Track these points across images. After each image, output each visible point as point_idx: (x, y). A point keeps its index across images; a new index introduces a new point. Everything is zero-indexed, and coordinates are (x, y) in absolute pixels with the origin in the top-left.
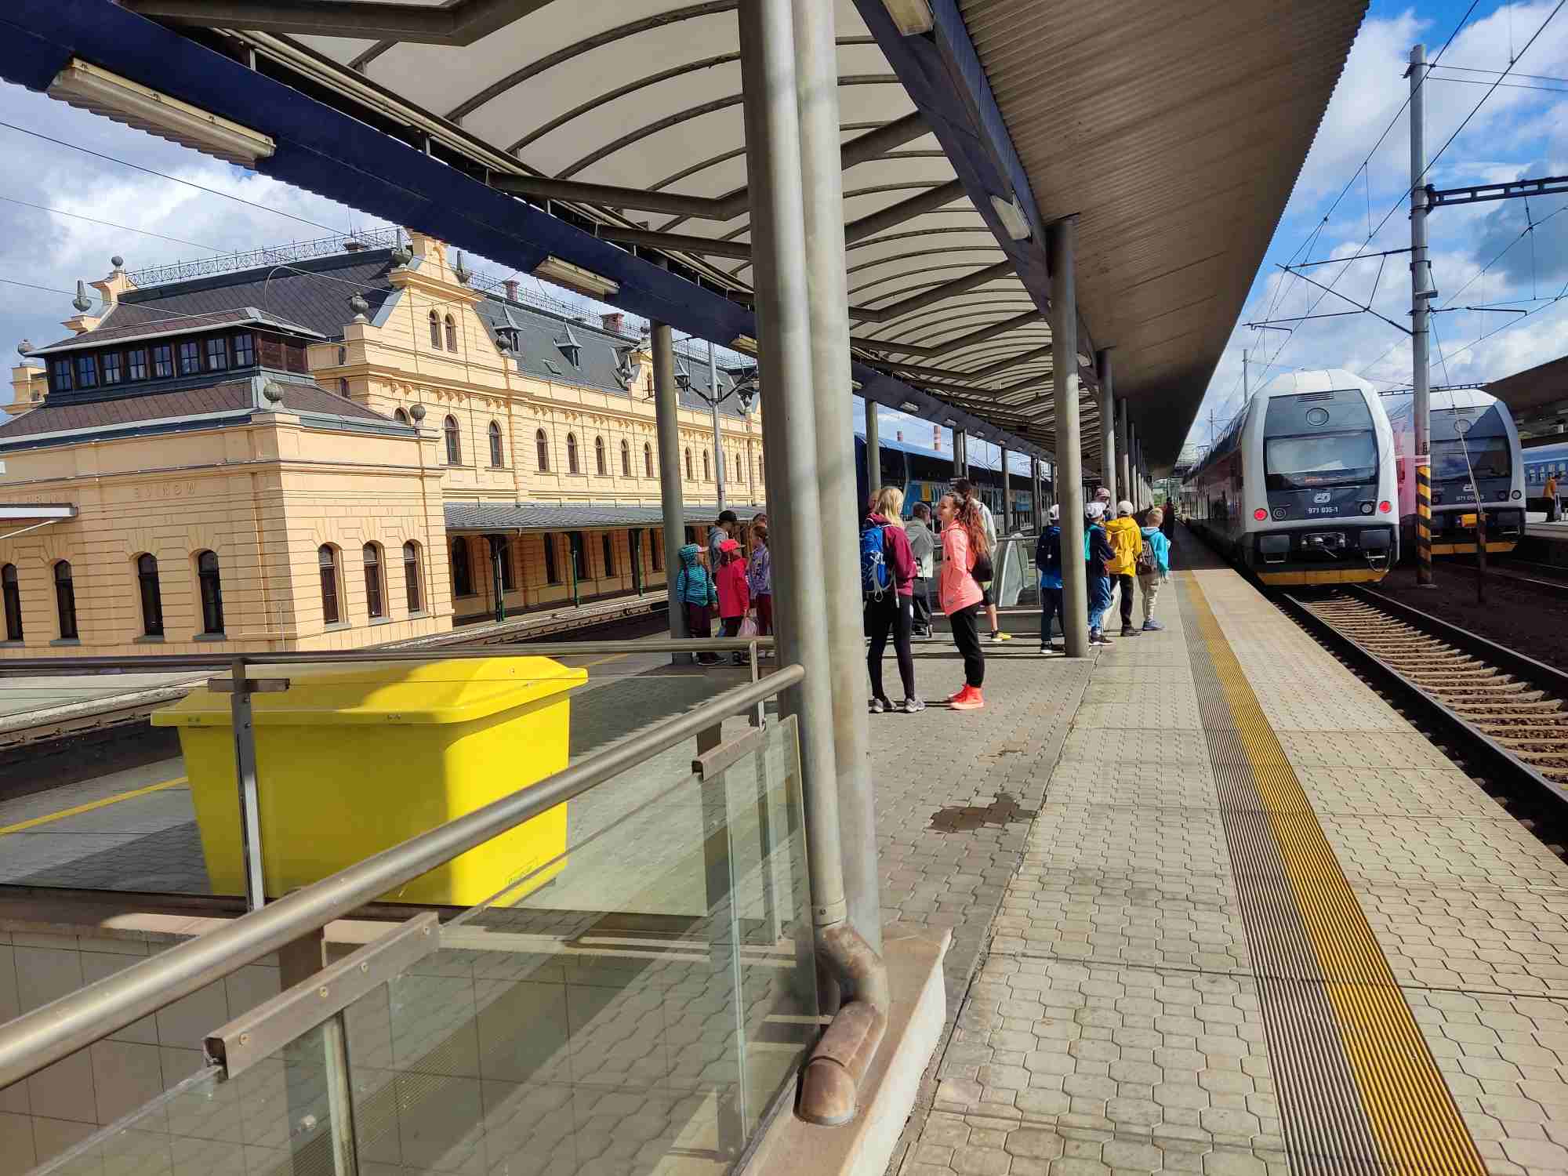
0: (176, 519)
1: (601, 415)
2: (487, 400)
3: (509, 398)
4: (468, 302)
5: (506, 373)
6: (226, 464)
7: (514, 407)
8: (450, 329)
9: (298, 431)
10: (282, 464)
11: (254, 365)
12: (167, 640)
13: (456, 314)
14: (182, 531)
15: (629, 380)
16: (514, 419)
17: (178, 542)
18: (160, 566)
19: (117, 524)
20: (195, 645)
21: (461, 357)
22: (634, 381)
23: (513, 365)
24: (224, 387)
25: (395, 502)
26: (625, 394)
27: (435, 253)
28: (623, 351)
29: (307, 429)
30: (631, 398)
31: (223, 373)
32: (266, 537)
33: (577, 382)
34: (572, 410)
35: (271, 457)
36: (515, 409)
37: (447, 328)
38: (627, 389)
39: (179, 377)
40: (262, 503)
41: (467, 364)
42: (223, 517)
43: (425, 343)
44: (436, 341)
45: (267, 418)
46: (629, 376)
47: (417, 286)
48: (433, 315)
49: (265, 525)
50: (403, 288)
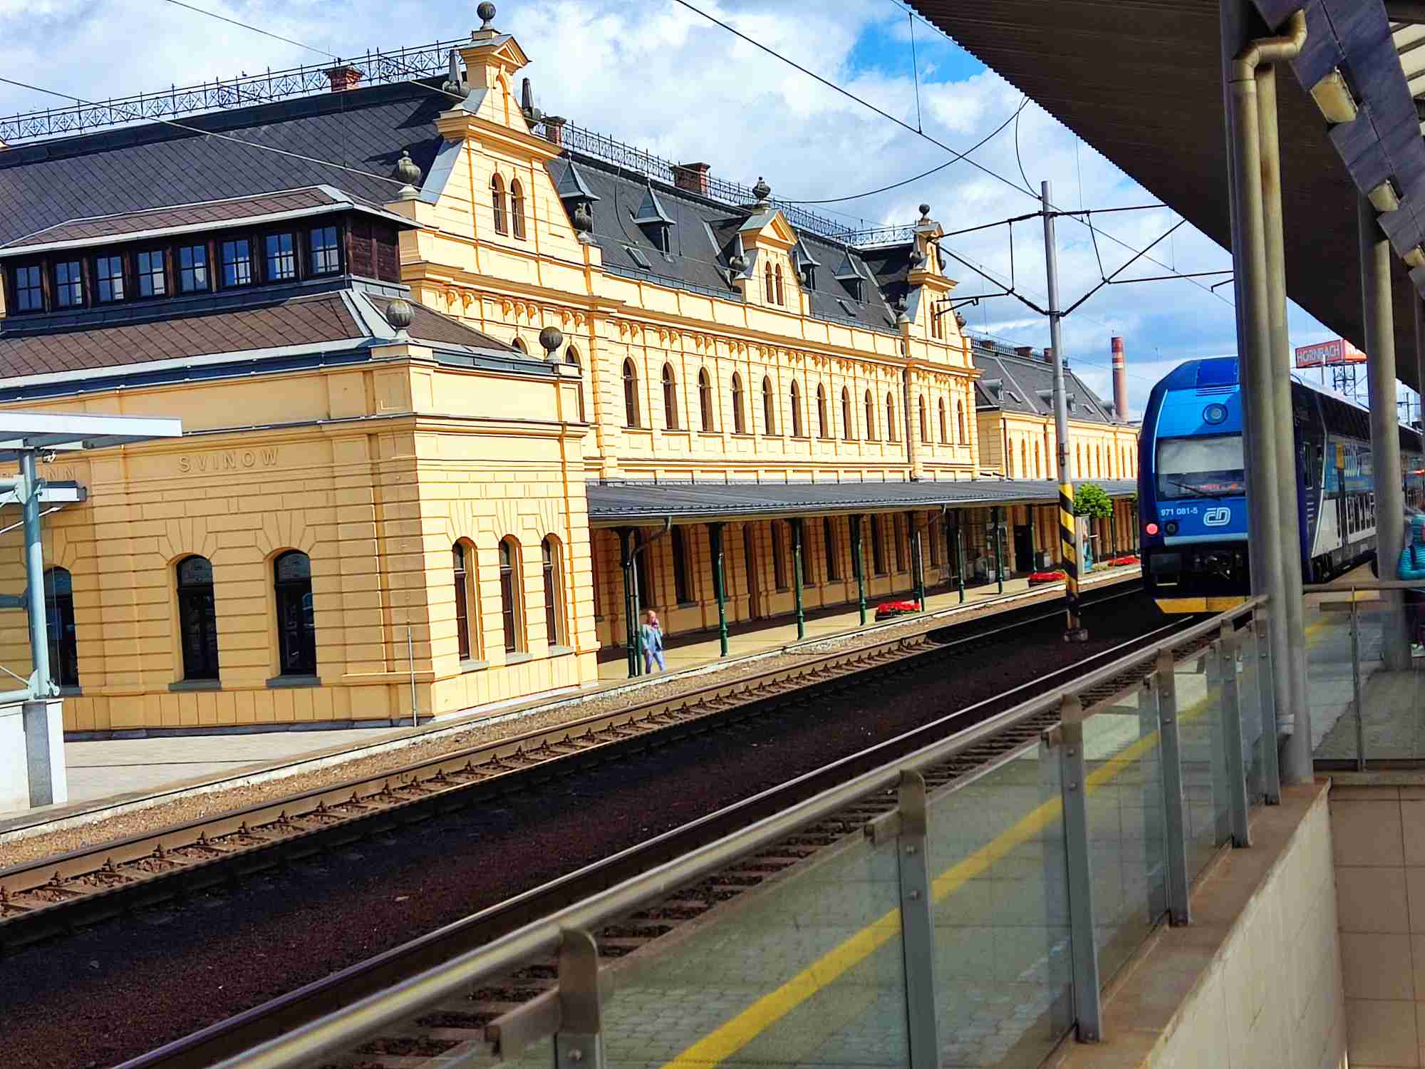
0: (245, 505)
1: (706, 333)
2: (562, 314)
3: (592, 309)
4: (539, 158)
5: (586, 268)
6: (330, 421)
7: (598, 324)
8: (517, 202)
9: (430, 371)
10: (419, 420)
11: (341, 272)
12: (223, 686)
13: (524, 177)
14: (256, 521)
15: (742, 276)
16: (599, 343)
17: (247, 538)
18: (217, 575)
19: (149, 512)
20: (269, 692)
21: (529, 246)
22: (749, 277)
23: (595, 256)
24: (297, 305)
25: (532, 476)
26: (735, 297)
27: (498, 84)
28: (722, 228)
29: (445, 369)
30: (746, 305)
31: (293, 286)
32: (389, 529)
33: (674, 280)
34: (669, 326)
35: (400, 410)
36: (600, 327)
37: (513, 201)
38: (738, 290)
39: (218, 292)
40: (384, 479)
41: (538, 257)
42: (320, 499)
43: (486, 230)
44: (499, 226)
45: (393, 353)
46: (743, 269)
47: (477, 137)
48: (496, 180)
49: (388, 511)
50: (458, 141)
